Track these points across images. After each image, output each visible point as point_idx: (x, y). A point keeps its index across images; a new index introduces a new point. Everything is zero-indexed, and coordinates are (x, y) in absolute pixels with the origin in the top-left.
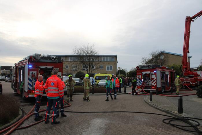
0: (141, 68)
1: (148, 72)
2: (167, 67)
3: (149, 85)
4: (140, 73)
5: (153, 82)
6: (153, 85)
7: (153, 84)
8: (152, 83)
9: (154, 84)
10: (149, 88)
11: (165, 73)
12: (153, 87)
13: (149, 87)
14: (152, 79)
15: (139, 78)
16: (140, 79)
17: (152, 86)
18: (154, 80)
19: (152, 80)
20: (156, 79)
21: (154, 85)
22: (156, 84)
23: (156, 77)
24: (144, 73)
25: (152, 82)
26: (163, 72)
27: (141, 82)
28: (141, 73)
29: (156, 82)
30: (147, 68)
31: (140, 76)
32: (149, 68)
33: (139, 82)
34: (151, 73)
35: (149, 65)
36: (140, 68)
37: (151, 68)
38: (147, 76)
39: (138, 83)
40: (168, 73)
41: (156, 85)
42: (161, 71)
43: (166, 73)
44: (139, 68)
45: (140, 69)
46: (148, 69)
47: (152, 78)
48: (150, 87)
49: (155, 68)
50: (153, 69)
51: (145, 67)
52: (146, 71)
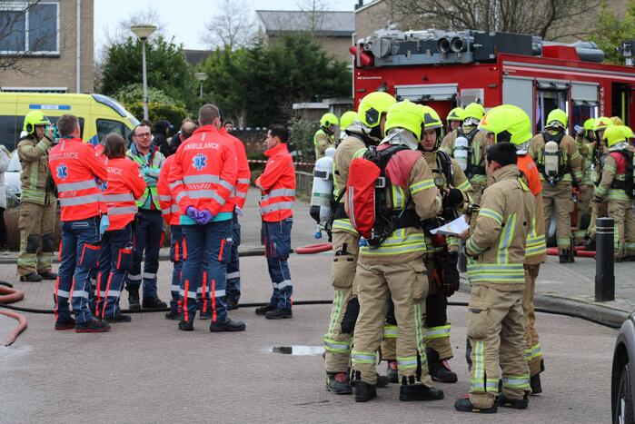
0: (390, 54)
2: (583, 47)
26: (553, 90)
30: (437, 59)
32: (452, 60)
35: (452, 34)
36: (377, 54)
37: (467, 58)
42: (536, 84)
43: (574, 96)
44: (370, 54)
45: (378, 63)
46: (441, 66)
49: (494, 61)
50: (478, 64)
51: (422, 51)
52: (426, 81)
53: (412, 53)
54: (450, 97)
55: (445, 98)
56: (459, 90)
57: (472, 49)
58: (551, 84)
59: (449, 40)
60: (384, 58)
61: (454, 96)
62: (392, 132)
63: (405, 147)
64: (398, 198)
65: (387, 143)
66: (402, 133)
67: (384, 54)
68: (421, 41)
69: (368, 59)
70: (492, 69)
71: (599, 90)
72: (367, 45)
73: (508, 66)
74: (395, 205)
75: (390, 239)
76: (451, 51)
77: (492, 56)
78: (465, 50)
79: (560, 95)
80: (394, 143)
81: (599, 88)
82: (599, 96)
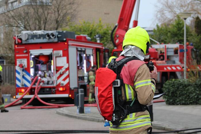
0: (28, 39)
1: (47, 52)
3: (48, 83)
4: (26, 53)
5: (61, 75)
6: (59, 84)
7: (60, 81)
8: (58, 78)
9: (64, 80)
10: (51, 90)
11: (84, 52)
12: (61, 89)
13: (50, 88)
14: (58, 69)
15: (21, 66)
16: (27, 70)
17: (59, 86)
18: (63, 69)
19: (57, 71)
20: (68, 69)
21: (62, 82)
22: (67, 81)
23: (68, 62)
24: (35, 52)
25: (58, 75)
26: (81, 51)
27: (27, 77)
28: (28, 52)
29: (68, 76)
30: (45, 40)
31: (25, 62)
32: (51, 41)
33: (23, 77)
34: (55, 52)
36: (23, 39)
37: (56, 40)
38: (43, 60)
39: (19, 81)
40: (91, 51)
41: (69, 83)
42: (77, 49)
43: (86, 53)
44: (21, 39)
45: (24, 42)
47: (59, 65)
48: (54, 88)
49: (65, 41)
50: (59, 42)
51: (39, 38)
52: (41, 48)
53: (36, 38)
54: (50, 54)
55: (48, 54)
56: (53, 51)
57: (58, 37)
58: (81, 49)
59: (50, 34)
60: (26, 40)
61: (51, 53)
62: (127, 48)
63: (135, 58)
64: (129, 93)
65: (123, 55)
66: (133, 49)
67: (26, 39)
68: (39, 35)
69: (20, 41)
70: (65, 44)
71: (93, 51)
72: (20, 36)
73: (70, 43)
74: (128, 97)
75: (126, 119)
76: (50, 38)
77: (65, 39)
78: (55, 37)
79: (83, 52)
80: (128, 55)
81: (93, 50)
82: (93, 53)
